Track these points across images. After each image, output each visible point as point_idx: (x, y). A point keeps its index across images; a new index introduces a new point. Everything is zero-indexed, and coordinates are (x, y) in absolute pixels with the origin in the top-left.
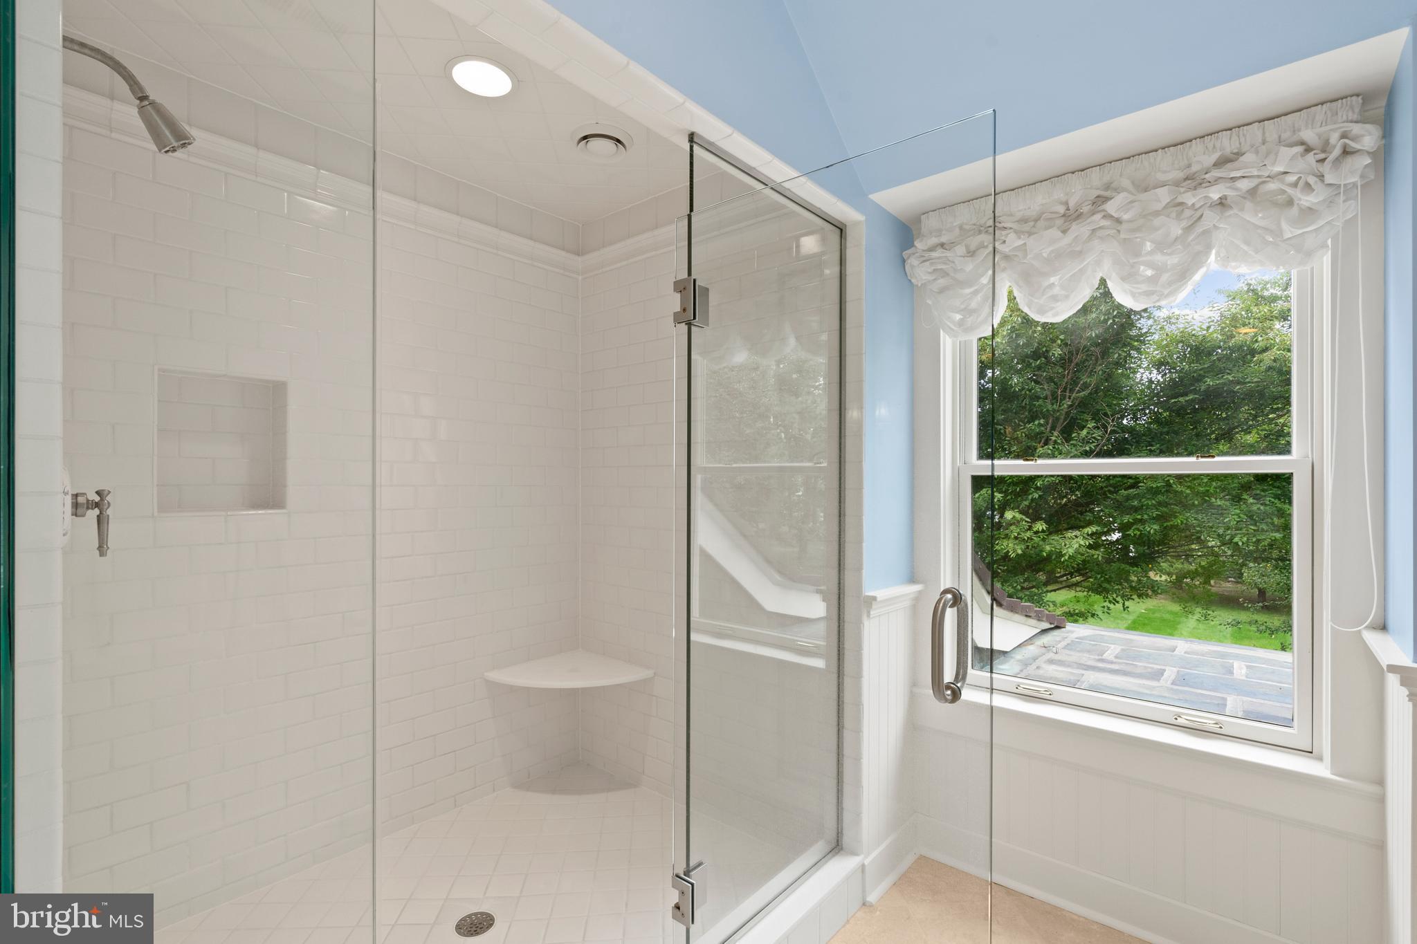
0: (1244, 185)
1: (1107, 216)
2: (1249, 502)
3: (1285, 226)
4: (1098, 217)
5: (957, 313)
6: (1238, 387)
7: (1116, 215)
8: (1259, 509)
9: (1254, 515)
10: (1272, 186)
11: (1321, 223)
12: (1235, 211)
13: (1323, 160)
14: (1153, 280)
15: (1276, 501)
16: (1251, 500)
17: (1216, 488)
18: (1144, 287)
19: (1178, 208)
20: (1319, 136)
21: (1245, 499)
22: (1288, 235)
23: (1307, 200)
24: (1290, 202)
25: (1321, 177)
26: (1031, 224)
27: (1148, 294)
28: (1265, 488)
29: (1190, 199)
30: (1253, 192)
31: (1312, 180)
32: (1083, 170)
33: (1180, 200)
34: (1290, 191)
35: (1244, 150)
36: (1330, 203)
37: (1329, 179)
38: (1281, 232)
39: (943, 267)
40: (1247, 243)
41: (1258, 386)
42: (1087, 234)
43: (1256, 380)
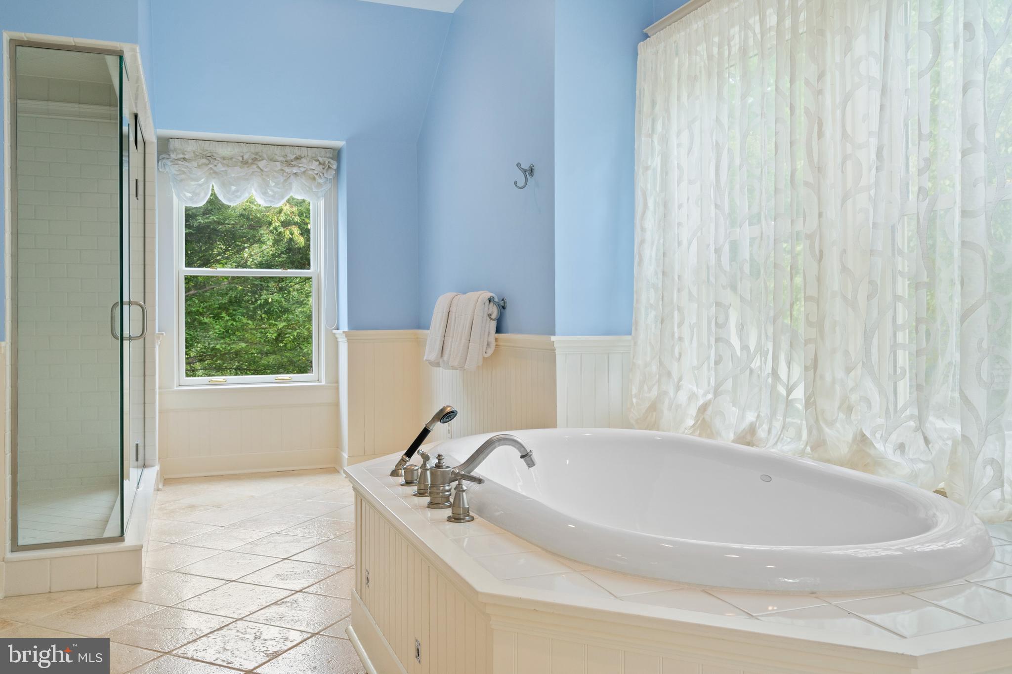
0: (303, 169)
1: (258, 167)
2: (226, 319)
3: (313, 187)
4: (255, 166)
5: (189, 193)
6: (220, 227)
7: (262, 168)
8: (232, 324)
9: (229, 330)
10: (310, 172)
11: (323, 189)
12: (299, 178)
13: (324, 168)
14: (273, 197)
15: (243, 318)
16: (227, 318)
17: (203, 308)
18: (270, 199)
19: (283, 172)
20: (323, 160)
21: (223, 317)
22: (314, 191)
23: (321, 181)
24: (314, 179)
25: (323, 174)
26: (227, 160)
27: (271, 202)
28: (235, 308)
29: (287, 170)
30: (304, 172)
31: (321, 175)
32: (247, 143)
33: (283, 169)
34: (315, 176)
35: (303, 156)
36: (325, 183)
37: (325, 176)
38: (312, 189)
39: (184, 170)
40: (302, 190)
41: (234, 228)
42: (251, 172)
43: (232, 222)
